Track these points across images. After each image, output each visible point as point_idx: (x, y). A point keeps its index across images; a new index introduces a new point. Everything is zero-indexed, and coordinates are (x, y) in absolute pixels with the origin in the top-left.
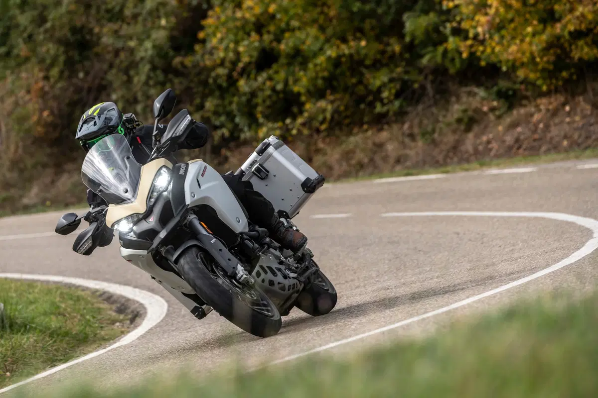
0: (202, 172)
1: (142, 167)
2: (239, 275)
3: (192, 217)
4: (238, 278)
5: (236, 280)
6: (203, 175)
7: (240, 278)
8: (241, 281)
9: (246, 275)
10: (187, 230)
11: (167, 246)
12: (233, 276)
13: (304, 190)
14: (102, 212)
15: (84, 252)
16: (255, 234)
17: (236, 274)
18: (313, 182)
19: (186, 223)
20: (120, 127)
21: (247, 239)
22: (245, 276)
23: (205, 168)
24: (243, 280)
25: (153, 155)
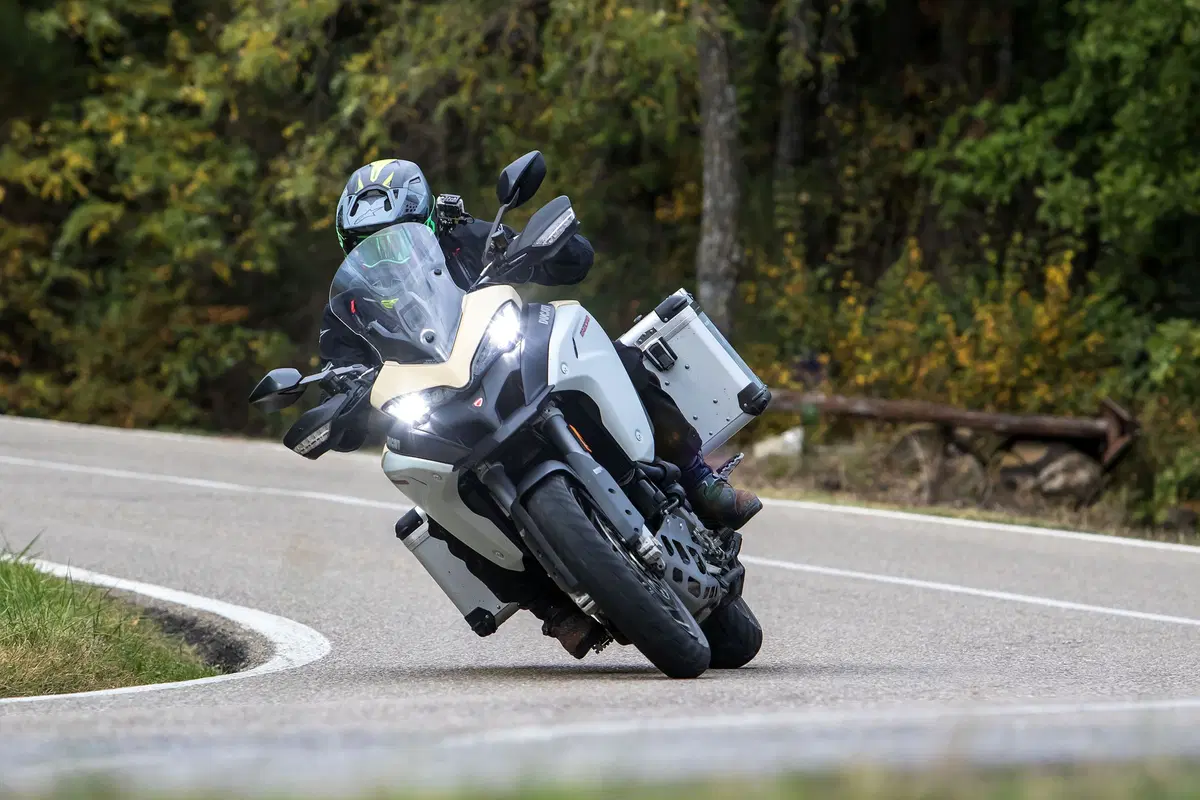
0: (580, 326)
1: (465, 296)
2: (645, 546)
3: (554, 413)
4: (641, 550)
5: (637, 555)
6: (582, 333)
7: (646, 552)
8: (646, 557)
9: (659, 547)
10: (540, 437)
11: (492, 463)
12: (632, 546)
13: (741, 406)
14: (355, 377)
15: (306, 451)
16: (657, 472)
17: (639, 543)
18: (762, 394)
19: (540, 423)
20: (430, 218)
21: (644, 478)
22: (655, 549)
23: (587, 320)
24: (651, 557)
25: (483, 278)
